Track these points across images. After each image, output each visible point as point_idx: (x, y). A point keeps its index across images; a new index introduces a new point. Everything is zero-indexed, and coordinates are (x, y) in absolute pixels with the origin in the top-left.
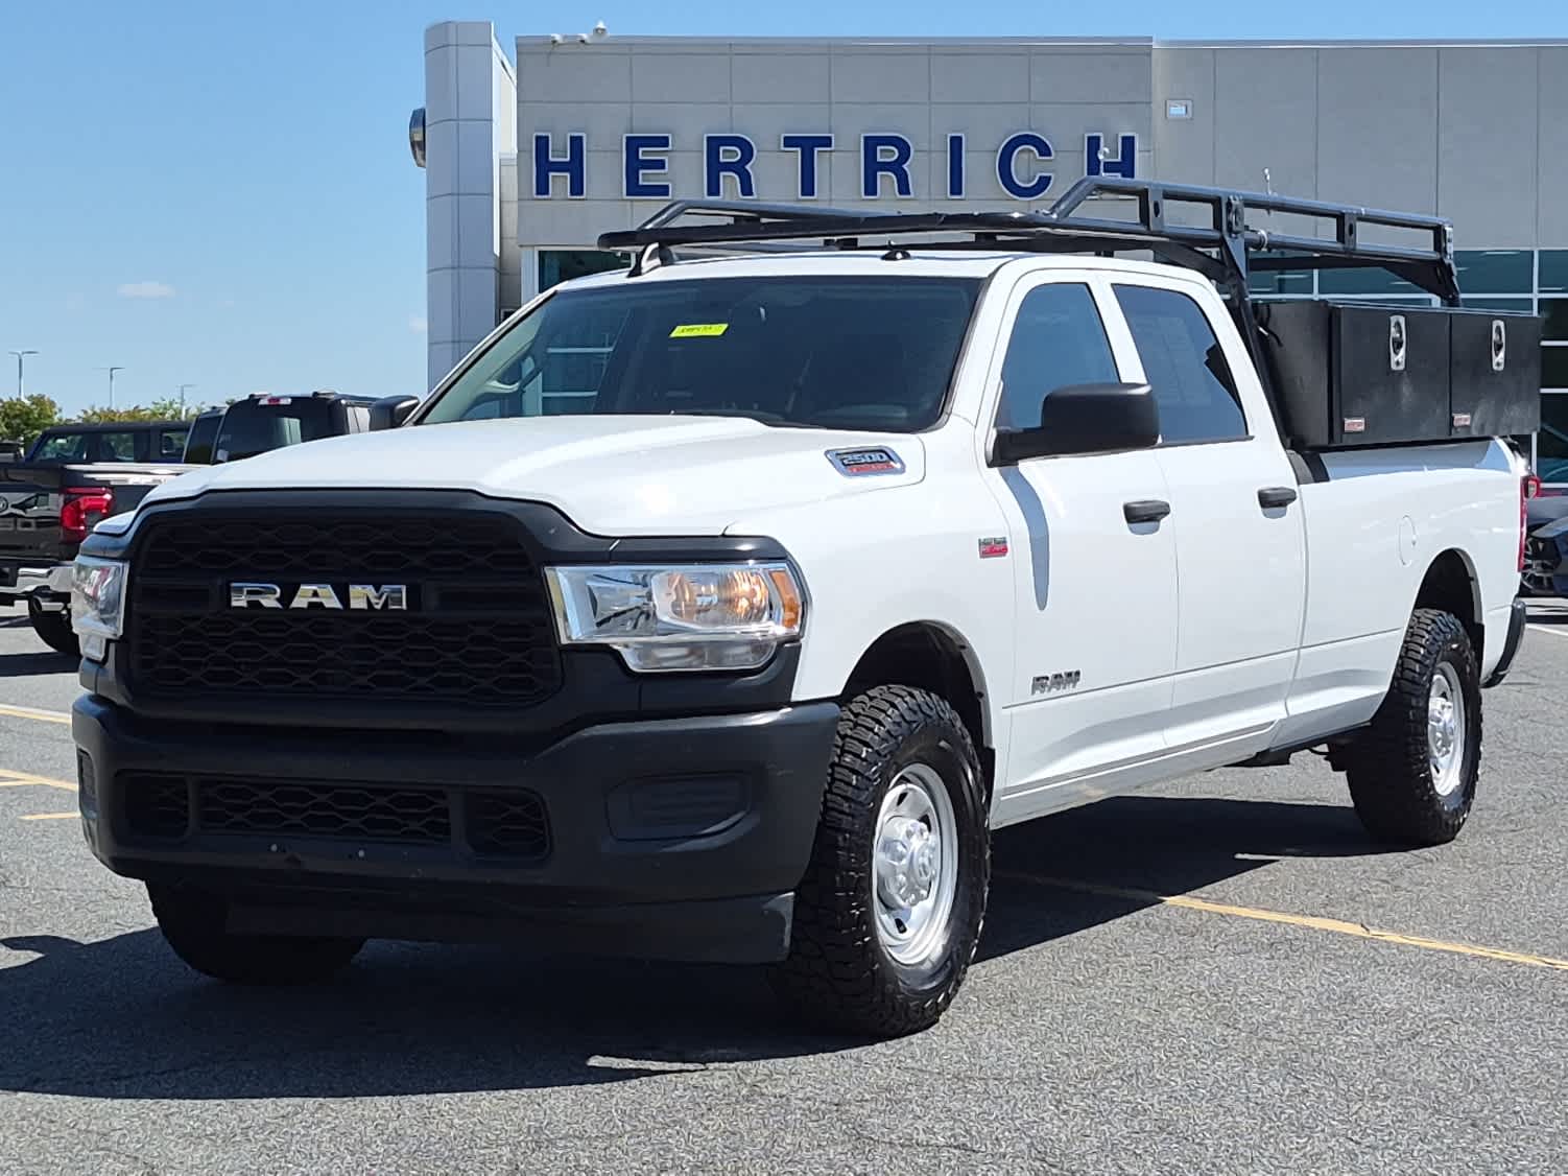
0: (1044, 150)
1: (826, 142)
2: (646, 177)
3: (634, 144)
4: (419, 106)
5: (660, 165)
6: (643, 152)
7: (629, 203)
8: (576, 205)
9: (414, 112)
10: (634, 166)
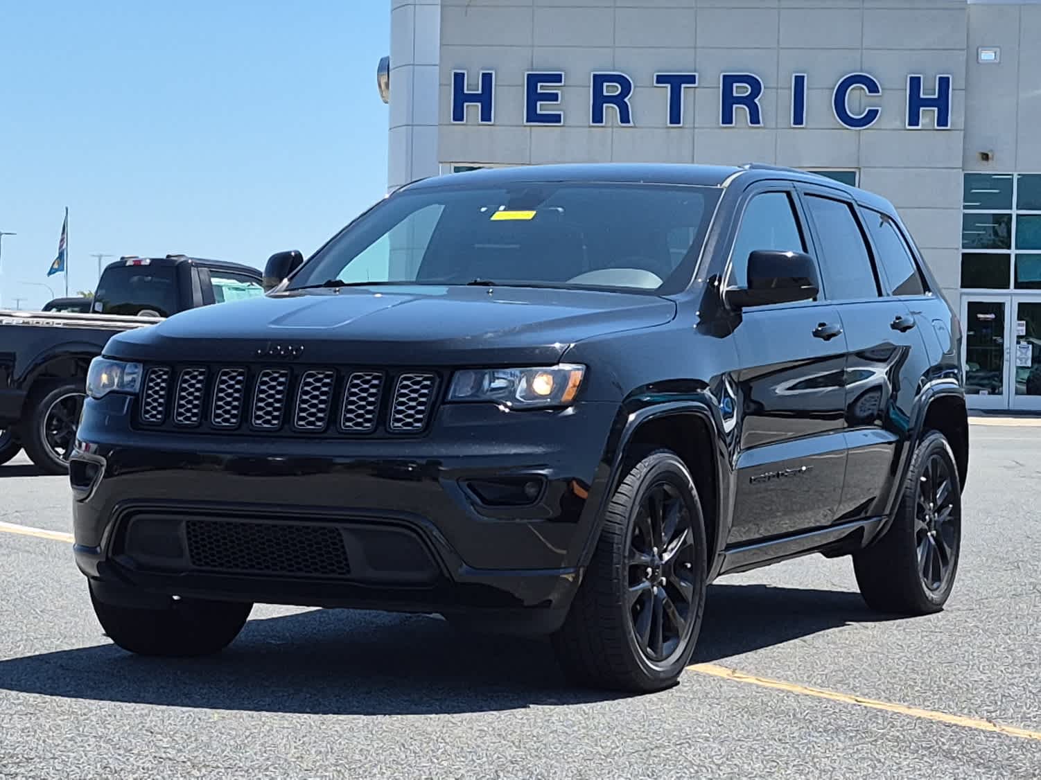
0: (873, 88)
1: (691, 79)
2: (542, 108)
3: (533, 80)
4: (385, 55)
5: (554, 97)
6: (541, 86)
7: (528, 128)
8: (485, 129)
9: (382, 60)
10: (533, 97)
